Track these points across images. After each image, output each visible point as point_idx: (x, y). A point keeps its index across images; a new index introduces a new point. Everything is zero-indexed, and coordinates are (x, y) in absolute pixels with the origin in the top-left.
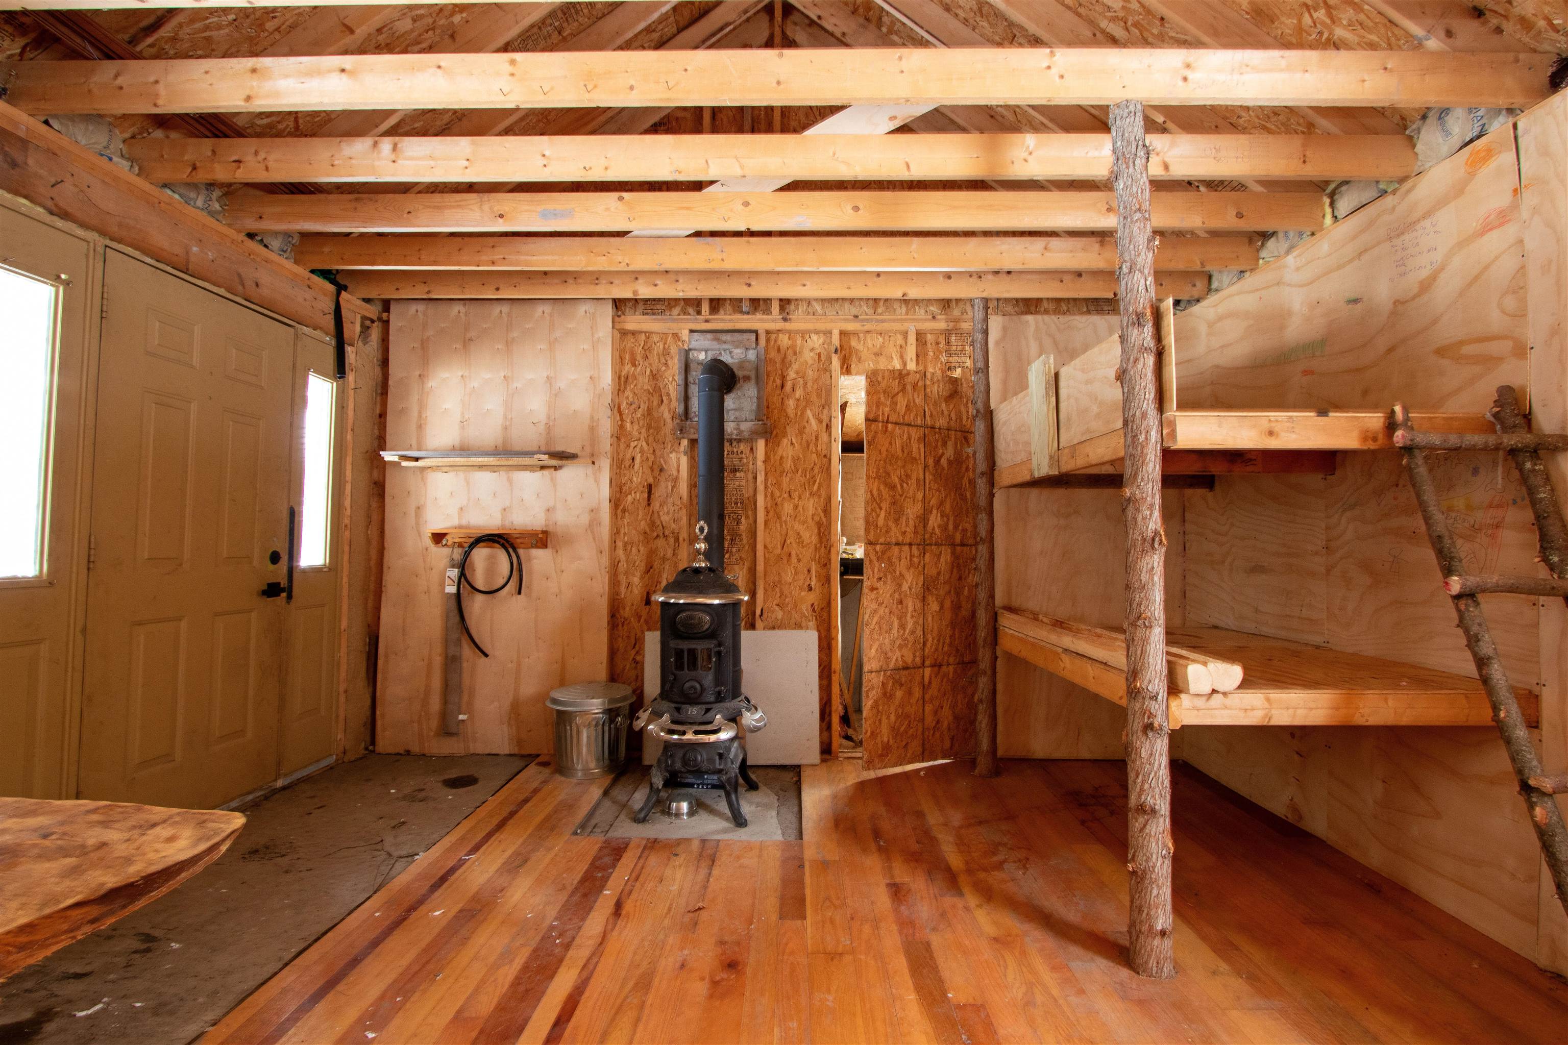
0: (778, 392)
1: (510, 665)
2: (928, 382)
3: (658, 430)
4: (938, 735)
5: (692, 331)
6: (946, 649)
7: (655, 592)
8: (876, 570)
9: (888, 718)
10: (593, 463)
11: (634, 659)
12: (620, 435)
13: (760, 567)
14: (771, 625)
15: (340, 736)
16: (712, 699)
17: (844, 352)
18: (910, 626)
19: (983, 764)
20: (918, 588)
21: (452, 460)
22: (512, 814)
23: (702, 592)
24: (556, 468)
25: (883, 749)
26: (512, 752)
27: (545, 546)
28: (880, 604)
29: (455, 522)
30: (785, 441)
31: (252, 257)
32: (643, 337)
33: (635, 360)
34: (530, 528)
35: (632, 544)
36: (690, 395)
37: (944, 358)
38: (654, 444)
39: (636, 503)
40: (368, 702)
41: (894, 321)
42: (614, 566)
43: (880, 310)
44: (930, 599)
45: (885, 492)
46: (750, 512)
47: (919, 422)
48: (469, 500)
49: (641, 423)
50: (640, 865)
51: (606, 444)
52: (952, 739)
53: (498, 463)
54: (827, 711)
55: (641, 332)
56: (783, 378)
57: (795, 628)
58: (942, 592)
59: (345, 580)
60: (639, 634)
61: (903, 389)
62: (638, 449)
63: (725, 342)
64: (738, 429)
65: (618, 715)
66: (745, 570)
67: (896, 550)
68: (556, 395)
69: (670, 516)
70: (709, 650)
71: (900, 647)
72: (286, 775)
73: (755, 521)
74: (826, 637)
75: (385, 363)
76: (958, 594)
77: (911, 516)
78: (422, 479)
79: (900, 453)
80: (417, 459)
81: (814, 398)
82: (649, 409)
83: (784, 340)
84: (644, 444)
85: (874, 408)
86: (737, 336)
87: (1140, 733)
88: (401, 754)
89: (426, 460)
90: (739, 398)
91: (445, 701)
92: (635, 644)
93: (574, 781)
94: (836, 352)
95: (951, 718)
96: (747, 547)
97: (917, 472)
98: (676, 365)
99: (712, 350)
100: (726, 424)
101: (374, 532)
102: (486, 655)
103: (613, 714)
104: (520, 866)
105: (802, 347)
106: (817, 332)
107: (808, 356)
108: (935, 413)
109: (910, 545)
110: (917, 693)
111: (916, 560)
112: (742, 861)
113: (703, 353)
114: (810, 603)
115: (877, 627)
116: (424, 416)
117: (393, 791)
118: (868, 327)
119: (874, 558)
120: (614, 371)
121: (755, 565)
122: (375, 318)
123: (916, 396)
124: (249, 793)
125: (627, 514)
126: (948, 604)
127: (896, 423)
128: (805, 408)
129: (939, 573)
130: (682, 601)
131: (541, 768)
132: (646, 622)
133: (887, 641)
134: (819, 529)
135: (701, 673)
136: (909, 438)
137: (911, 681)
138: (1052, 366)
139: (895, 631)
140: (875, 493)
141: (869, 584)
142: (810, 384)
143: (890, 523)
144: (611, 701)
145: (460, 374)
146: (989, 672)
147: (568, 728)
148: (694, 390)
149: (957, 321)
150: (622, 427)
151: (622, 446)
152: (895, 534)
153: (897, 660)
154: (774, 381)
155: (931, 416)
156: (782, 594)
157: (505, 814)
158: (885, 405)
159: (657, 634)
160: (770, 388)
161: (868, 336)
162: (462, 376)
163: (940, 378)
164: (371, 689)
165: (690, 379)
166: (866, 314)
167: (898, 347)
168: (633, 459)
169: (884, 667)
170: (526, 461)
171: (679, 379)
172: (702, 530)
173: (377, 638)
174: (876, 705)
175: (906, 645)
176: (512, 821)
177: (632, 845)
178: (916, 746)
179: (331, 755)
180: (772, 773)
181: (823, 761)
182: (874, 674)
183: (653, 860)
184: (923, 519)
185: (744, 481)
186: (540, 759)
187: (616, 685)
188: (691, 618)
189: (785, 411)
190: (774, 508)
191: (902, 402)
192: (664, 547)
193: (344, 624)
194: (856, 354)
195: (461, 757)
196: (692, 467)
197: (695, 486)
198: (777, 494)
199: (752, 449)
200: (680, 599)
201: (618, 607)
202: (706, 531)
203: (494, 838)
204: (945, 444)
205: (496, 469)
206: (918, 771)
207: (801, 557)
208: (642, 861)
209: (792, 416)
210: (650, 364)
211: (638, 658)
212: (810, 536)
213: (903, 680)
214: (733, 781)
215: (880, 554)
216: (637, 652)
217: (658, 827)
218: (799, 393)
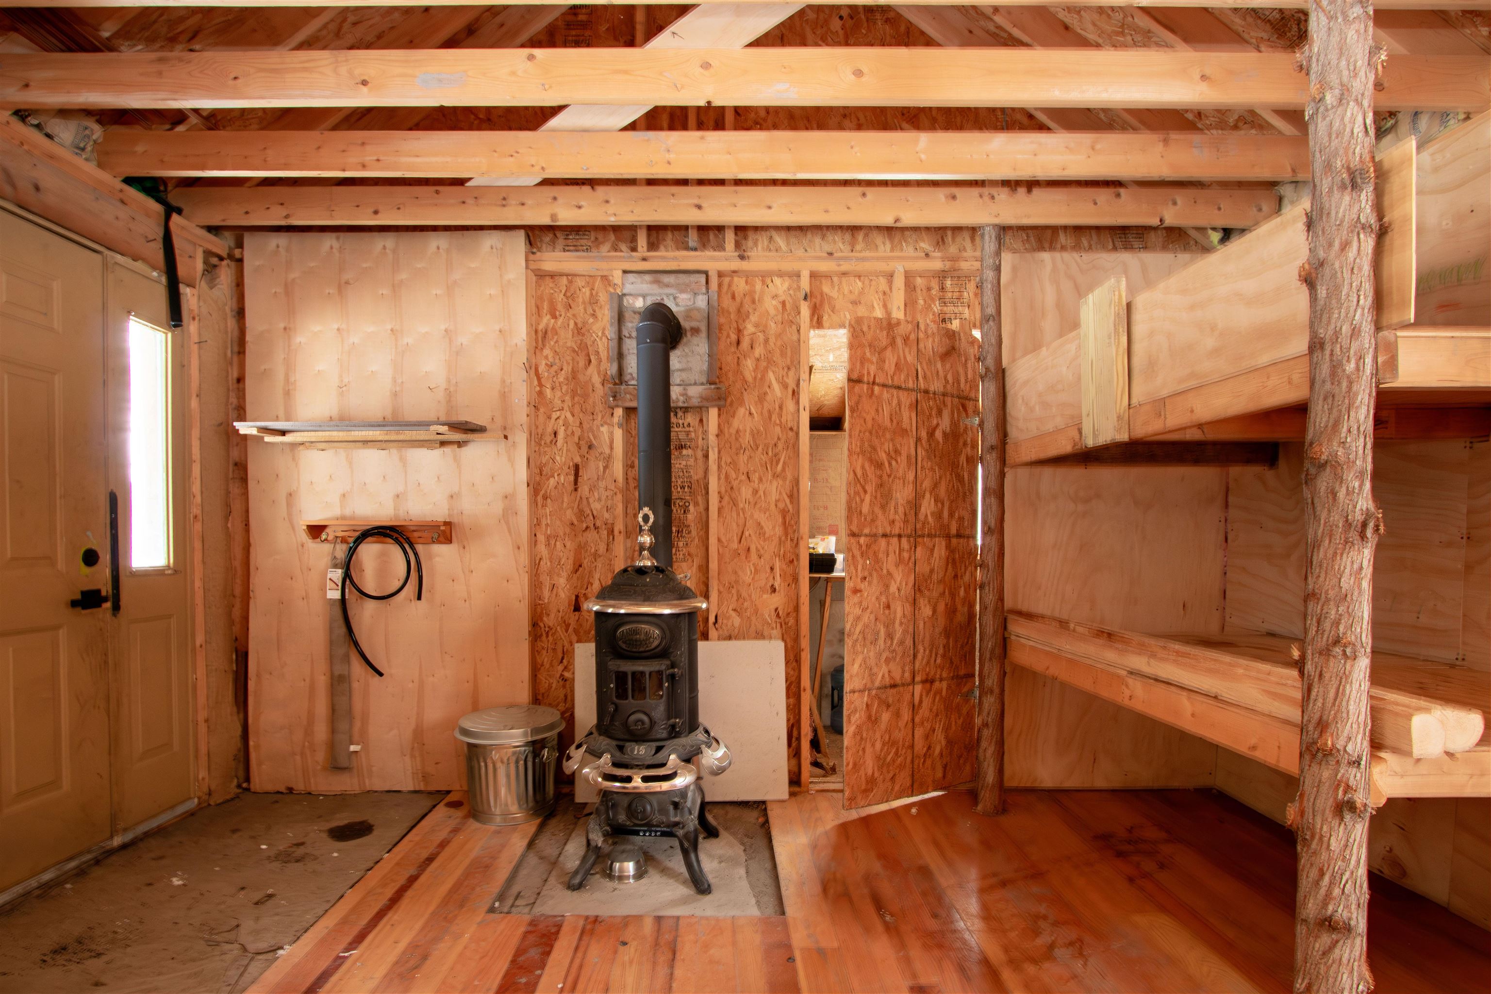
0: (733, 349)
1: (410, 685)
2: (921, 335)
3: (585, 396)
4: (929, 762)
5: (625, 272)
6: (939, 661)
7: (586, 598)
8: (860, 567)
9: (873, 745)
10: (506, 437)
11: (562, 675)
12: (538, 403)
13: (713, 565)
14: (726, 633)
15: (203, 774)
16: (664, 735)
17: (814, 300)
18: (898, 635)
19: (988, 799)
20: (908, 590)
21: (327, 433)
22: (412, 880)
23: (648, 599)
24: (460, 444)
25: (867, 782)
26: (417, 789)
27: (449, 541)
28: (864, 610)
29: (337, 511)
30: (741, 411)
31: (26, 147)
32: (564, 281)
33: (555, 309)
34: (429, 519)
35: (556, 537)
36: (625, 351)
37: (937, 307)
38: (581, 415)
39: (560, 487)
40: (239, 731)
41: (878, 259)
42: (535, 565)
43: (858, 247)
44: (922, 602)
45: (870, 470)
46: (700, 498)
47: (911, 385)
48: (353, 485)
49: (564, 388)
50: (577, 962)
51: (521, 414)
52: (945, 767)
53: (387, 438)
54: (795, 733)
55: (561, 275)
56: (739, 331)
57: (756, 638)
58: (935, 594)
59: (198, 584)
60: (566, 644)
61: (893, 343)
62: (561, 422)
63: (667, 286)
64: (684, 394)
65: (544, 747)
66: (694, 569)
67: (883, 542)
68: (457, 353)
69: (603, 502)
70: (660, 673)
71: (888, 661)
72: (125, 830)
73: (707, 509)
74: (793, 647)
75: (240, 313)
76: (953, 595)
77: (901, 501)
78: (294, 459)
79: (887, 422)
80: (283, 433)
81: (777, 357)
82: (573, 371)
83: (740, 285)
84: (569, 415)
85: (858, 364)
86: (683, 278)
87: (1329, 814)
88: (282, 793)
89: (295, 434)
90: (687, 355)
91: (333, 730)
92: (563, 658)
93: (492, 827)
94: (805, 299)
95: (944, 743)
96: (696, 540)
97: (908, 446)
98: (606, 315)
99: (651, 295)
100: (671, 388)
101: (235, 524)
102: (381, 674)
103: (538, 746)
104: (417, 967)
105: (762, 293)
106: (781, 274)
107: (770, 305)
108: (929, 374)
109: (900, 536)
110: (906, 715)
111: (906, 555)
112: (712, 951)
113: (641, 299)
114: (773, 607)
115: (860, 637)
116: (292, 379)
117: (264, 847)
118: (845, 267)
119: (857, 553)
120: (530, 324)
121: (708, 562)
122: (224, 254)
123: (907, 350)
124: (71, 858)
125: (549, 500)
126: (941, 607)
127: (884, 386)
128: (766, 369)
129: (932, 571)
130: (622, 611)
131: (452, 811)
132: (576, 631)
133: (872, 654)
134: (784, 518)
135: (650, 701)
136: (899, 404)
137: (899, 700)
138: (1124, 294)
139: (881, 642)
140: (859, 473)
141: (852, 585)
142: (772, 340)
143: (877, 510)
144: (535, 731)
145: (336, 326)
146: (997, 690)
147: (482, 764)
148: (631, 346)
149: (954, 259)
150: (540, 393)
151: (542, 418)
152: (882, 526)
153: (883, 676)
154: (728, 336)
155: (925, 377)
156: (739, 596)
157: (402, 881)
158: (872, 363)
159: (591, 647)
160: (722, 345)
161: (844, 280)
162: (338, 329)
163: (935, 331)
164: (242, 716)
165: (625, 333)
166: (841, 251)
167: (881, 295)
168: (555, 434)
169: (869, 685)
170: (421, 435)
171: (611, 333)
172: (646, 518)
173: (246, 655)
174: (859, 732)
175: (894, 659)
176: (409, 893)
177: (565, 929)
178: (904, 778)
179: (190, 798)
180: (733, 812)
181: (792, 794)
182: (856, 694)
183: (595, 952)
184: (915, 505)
185: (692, 460)
186: (450, 798)
187: (541, 709)
188: (636, 632)
189: (742, 373)
190: (729, 491)
191: (891, 359)
192: (595, 541)
193: (200, 639)
194: (829, 303)
195: (355, 795)
196: (627, 443)
197: (632, 467)
198: (733, 475)
199: (701, 421)
200: (621, 608)
201: (542, 613)
202: (651, 520)
203: (385, 919)
204: (940, 413)
205: (384, 445)
206: (909, 806)
207: (762, 552)
208: (580, 955)
209: (749, 378)
210: (574, 315)
211: (567, 675)
212: (773, 527)
213: (890, 700)
214: (692, 835)
215: (864, 548)
216: (566, 668)
217: (598, 895)
218: (758, 351)
